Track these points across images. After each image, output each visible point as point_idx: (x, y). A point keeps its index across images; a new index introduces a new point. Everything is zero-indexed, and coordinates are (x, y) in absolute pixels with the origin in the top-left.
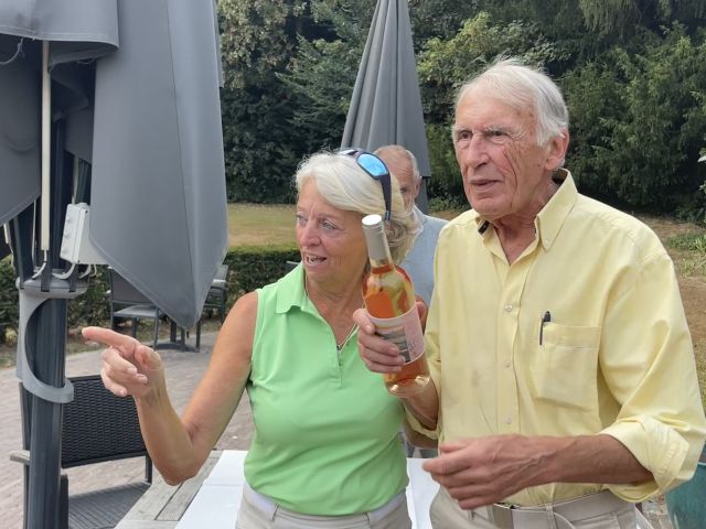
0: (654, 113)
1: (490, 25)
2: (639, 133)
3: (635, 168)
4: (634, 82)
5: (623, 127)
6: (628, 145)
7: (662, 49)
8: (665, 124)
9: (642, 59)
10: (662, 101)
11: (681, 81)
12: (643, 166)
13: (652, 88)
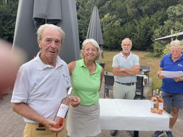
0: (142, 31)
1: (110, 16)
2: (139, 35)
3: (138, 42)
4: (138, 26)
5: (136, 34)
6: (137, 38)
7: (143, 19)
8: (144, 33)
9: (140, 21)
10: (143, 29)
11: (147, 25)
12: (140, 41)
13: (142, 27)
